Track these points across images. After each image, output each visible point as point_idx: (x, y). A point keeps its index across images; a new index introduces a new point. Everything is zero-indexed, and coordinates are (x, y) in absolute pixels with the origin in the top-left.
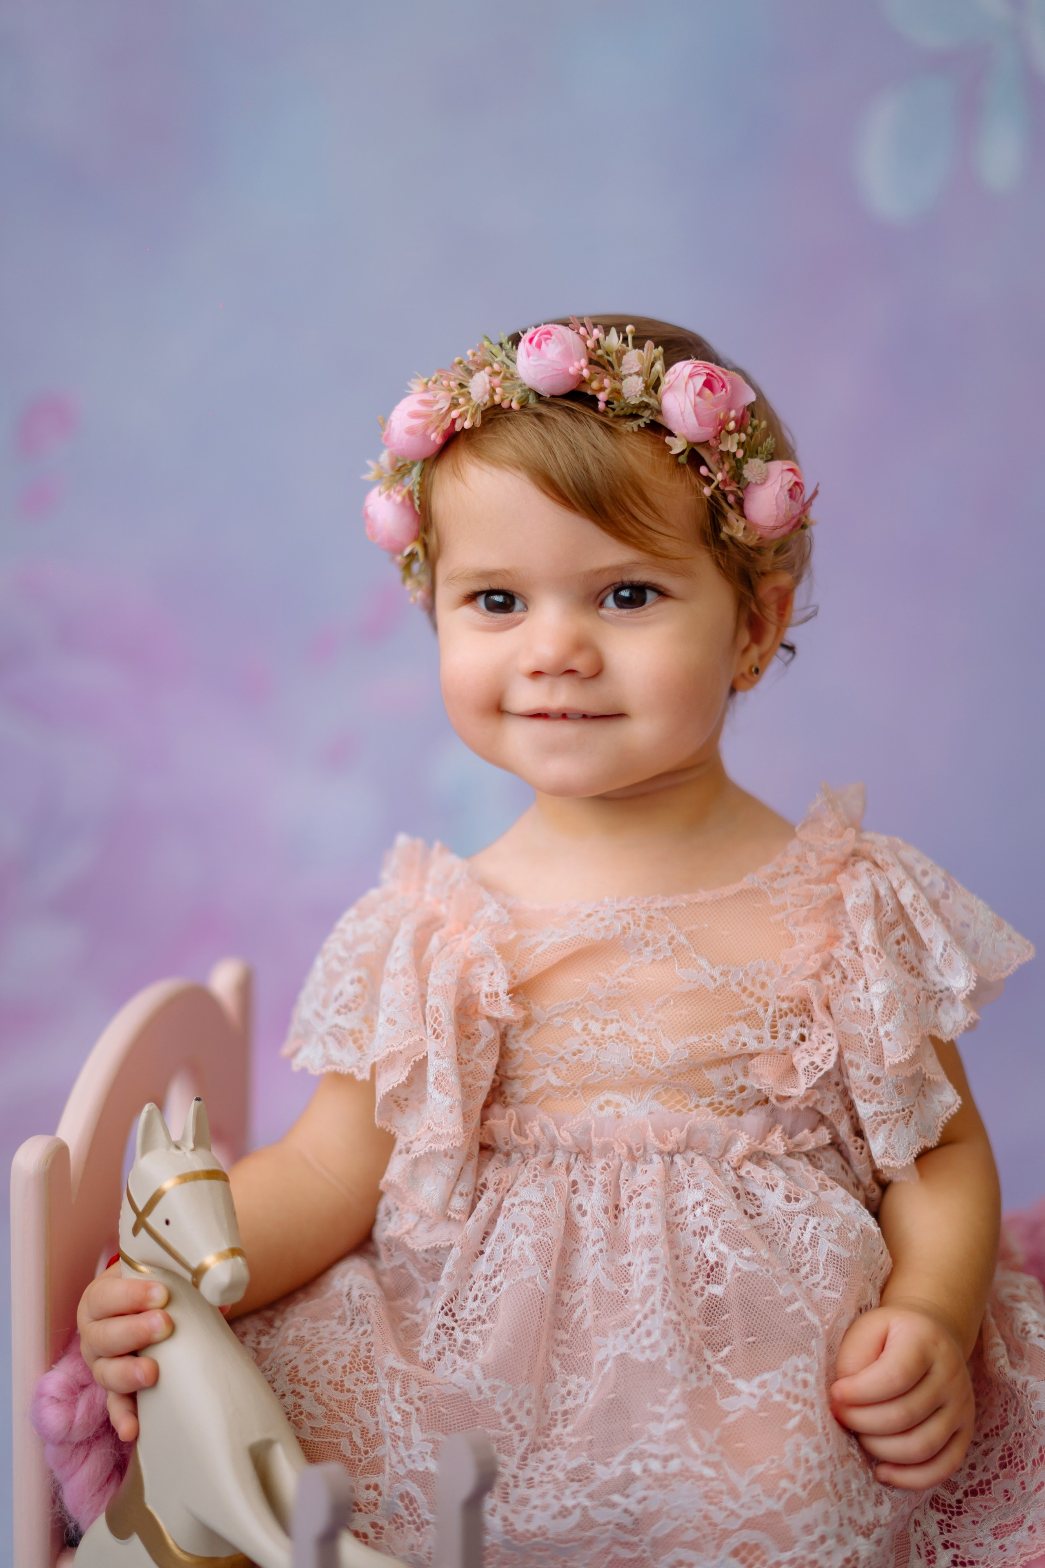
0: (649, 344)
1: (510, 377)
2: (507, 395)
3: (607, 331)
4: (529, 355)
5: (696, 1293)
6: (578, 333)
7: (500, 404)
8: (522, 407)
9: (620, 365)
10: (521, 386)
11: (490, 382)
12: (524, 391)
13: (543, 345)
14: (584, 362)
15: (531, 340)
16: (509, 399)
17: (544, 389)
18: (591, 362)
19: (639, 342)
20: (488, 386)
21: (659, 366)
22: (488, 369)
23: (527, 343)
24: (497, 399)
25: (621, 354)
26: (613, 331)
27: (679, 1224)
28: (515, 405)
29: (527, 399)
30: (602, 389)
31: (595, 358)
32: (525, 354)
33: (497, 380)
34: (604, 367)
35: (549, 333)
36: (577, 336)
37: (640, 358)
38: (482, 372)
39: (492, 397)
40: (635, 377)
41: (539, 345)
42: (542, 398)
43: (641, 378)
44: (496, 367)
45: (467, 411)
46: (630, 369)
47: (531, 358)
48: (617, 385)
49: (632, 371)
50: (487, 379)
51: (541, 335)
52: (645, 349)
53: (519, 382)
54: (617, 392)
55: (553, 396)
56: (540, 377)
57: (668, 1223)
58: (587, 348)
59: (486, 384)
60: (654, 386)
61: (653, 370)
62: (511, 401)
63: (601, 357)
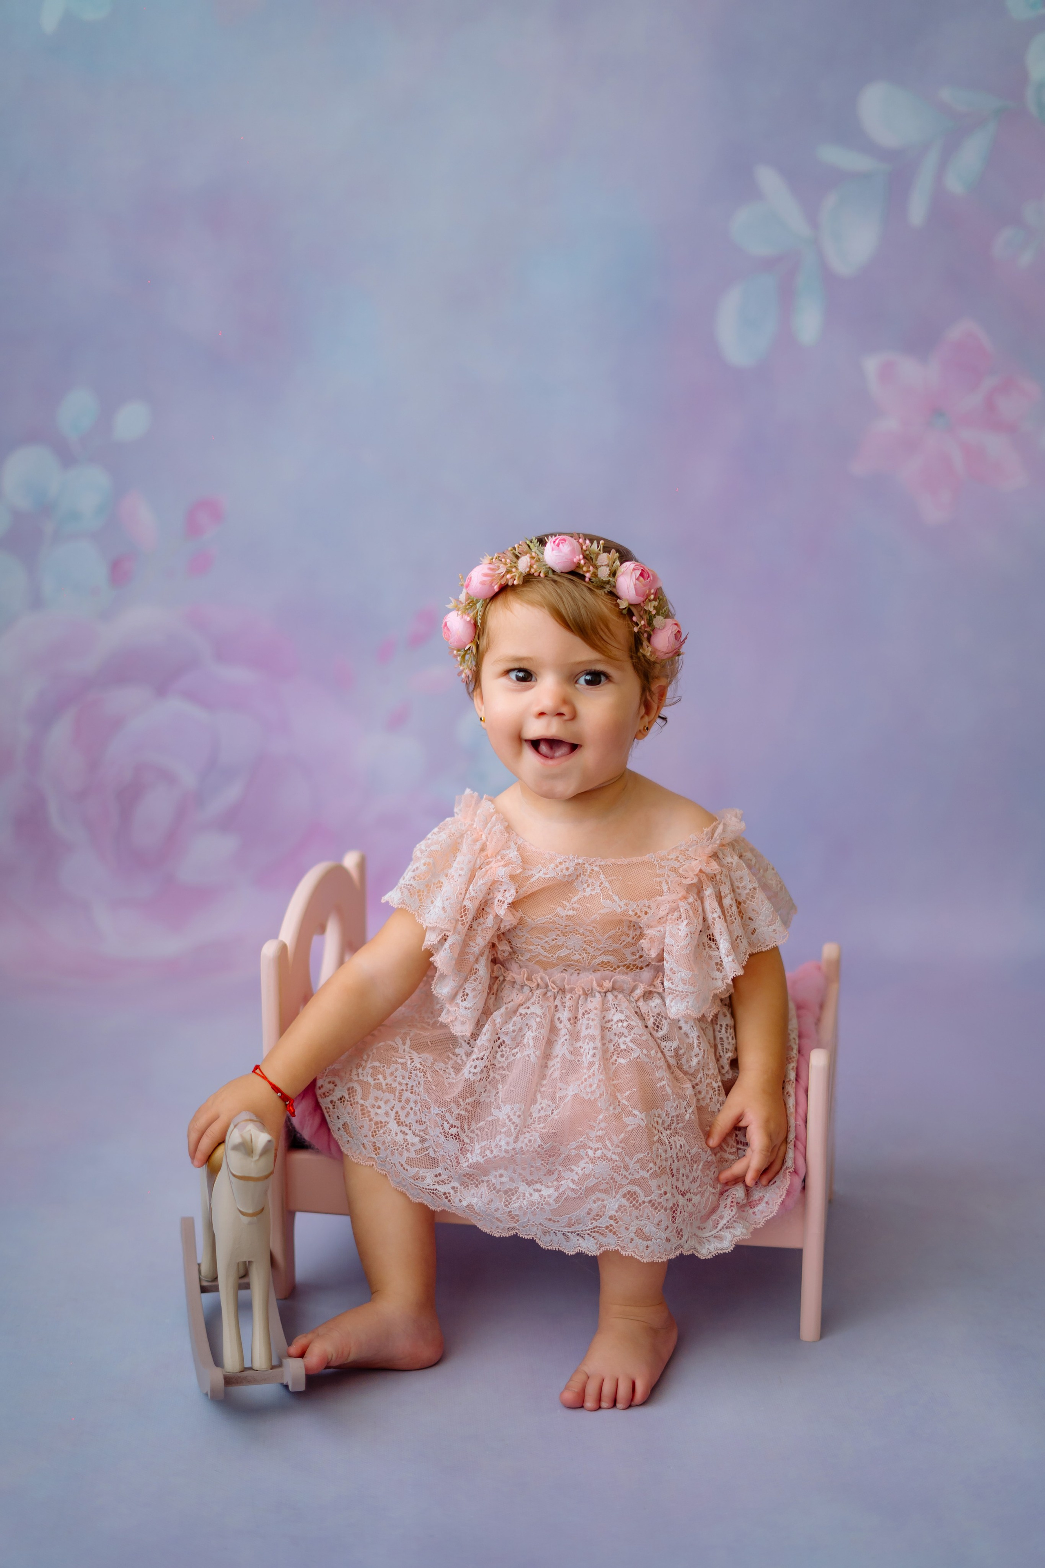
0: (613, 551)
1: (539, 560)
2: (538, 569)
3: (592, 543)
4: (553, 550)
5: (613, 1063)
6: (578, 542)
7: (534, 574)
8: (546, 576)
9: (596, 561)
10: (545, 565)
11: (530, 562)
12: (546, 568)
13: (561, 545)
14: (581, 556)
15: (554, 542)
16: (539, 571)
17: (558, 569)
18: (584, 557)
19: (607, 549)
20: (529, 564)
21: (618, 563)
22: (528, 555)
23: (552, 543)
24: (533, 571)
25: (598, 555)
26: (595, 542)
27: (607, 1028)
28: (542, 575)
29: (548, 572)
30: (588, 571)
31: (585, 555)
32: (550, 549)
33: (533, 561)
34: (588, 560)
35: (564, 540)
36: (577, 543)
37: (608, 558)
38: (526, 557)
39: (530, 570)
40: (605, 567)
41: (558, 545)
42: (555, 573)
43: (608, 568)
44: (534, 554)
45: (515, 576)
46: (602, 563)
47: (554, 552)
48: (596, 571)
49: (603, 564)
50: (529, 560)
51: (560, 540)
52: (611, 553)
53: (544, 563)
54: (595, 575)
55: (562, 572)
56: (558, 562)
57: (602, 1026)
58: (582, 548)
59: (528, 562)
60: (614, 574)
61: (614, 565)
62: (540, 572)
63: (587, 555)
